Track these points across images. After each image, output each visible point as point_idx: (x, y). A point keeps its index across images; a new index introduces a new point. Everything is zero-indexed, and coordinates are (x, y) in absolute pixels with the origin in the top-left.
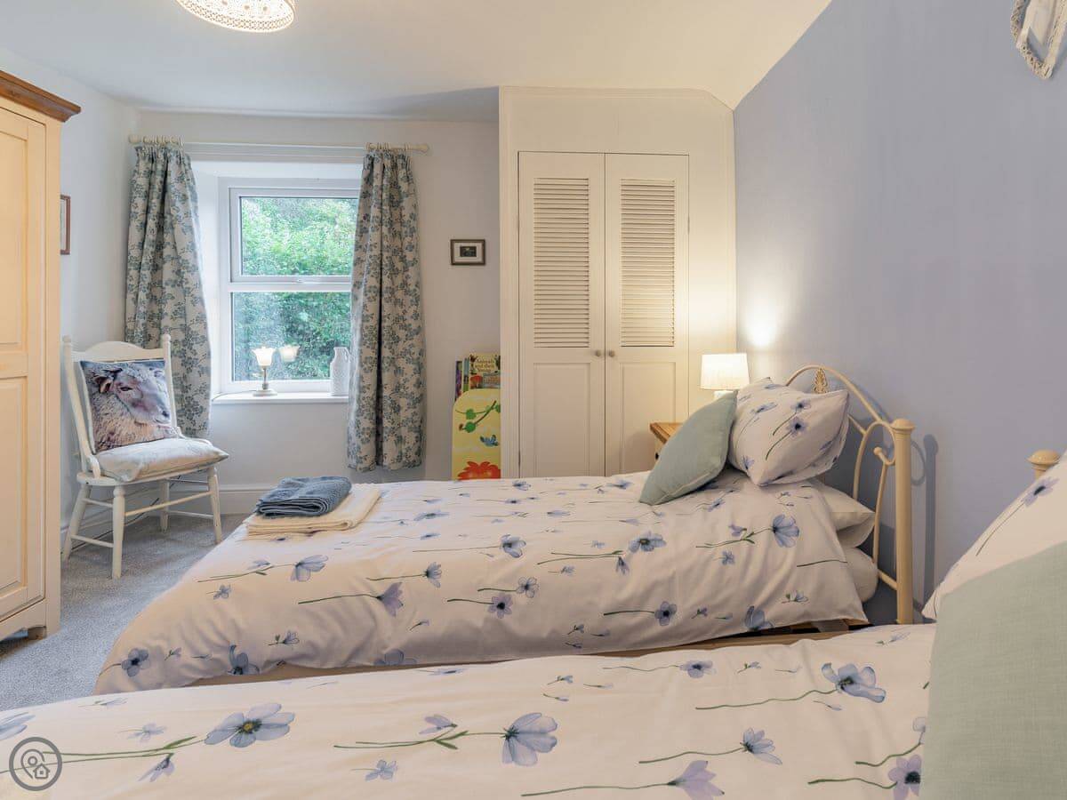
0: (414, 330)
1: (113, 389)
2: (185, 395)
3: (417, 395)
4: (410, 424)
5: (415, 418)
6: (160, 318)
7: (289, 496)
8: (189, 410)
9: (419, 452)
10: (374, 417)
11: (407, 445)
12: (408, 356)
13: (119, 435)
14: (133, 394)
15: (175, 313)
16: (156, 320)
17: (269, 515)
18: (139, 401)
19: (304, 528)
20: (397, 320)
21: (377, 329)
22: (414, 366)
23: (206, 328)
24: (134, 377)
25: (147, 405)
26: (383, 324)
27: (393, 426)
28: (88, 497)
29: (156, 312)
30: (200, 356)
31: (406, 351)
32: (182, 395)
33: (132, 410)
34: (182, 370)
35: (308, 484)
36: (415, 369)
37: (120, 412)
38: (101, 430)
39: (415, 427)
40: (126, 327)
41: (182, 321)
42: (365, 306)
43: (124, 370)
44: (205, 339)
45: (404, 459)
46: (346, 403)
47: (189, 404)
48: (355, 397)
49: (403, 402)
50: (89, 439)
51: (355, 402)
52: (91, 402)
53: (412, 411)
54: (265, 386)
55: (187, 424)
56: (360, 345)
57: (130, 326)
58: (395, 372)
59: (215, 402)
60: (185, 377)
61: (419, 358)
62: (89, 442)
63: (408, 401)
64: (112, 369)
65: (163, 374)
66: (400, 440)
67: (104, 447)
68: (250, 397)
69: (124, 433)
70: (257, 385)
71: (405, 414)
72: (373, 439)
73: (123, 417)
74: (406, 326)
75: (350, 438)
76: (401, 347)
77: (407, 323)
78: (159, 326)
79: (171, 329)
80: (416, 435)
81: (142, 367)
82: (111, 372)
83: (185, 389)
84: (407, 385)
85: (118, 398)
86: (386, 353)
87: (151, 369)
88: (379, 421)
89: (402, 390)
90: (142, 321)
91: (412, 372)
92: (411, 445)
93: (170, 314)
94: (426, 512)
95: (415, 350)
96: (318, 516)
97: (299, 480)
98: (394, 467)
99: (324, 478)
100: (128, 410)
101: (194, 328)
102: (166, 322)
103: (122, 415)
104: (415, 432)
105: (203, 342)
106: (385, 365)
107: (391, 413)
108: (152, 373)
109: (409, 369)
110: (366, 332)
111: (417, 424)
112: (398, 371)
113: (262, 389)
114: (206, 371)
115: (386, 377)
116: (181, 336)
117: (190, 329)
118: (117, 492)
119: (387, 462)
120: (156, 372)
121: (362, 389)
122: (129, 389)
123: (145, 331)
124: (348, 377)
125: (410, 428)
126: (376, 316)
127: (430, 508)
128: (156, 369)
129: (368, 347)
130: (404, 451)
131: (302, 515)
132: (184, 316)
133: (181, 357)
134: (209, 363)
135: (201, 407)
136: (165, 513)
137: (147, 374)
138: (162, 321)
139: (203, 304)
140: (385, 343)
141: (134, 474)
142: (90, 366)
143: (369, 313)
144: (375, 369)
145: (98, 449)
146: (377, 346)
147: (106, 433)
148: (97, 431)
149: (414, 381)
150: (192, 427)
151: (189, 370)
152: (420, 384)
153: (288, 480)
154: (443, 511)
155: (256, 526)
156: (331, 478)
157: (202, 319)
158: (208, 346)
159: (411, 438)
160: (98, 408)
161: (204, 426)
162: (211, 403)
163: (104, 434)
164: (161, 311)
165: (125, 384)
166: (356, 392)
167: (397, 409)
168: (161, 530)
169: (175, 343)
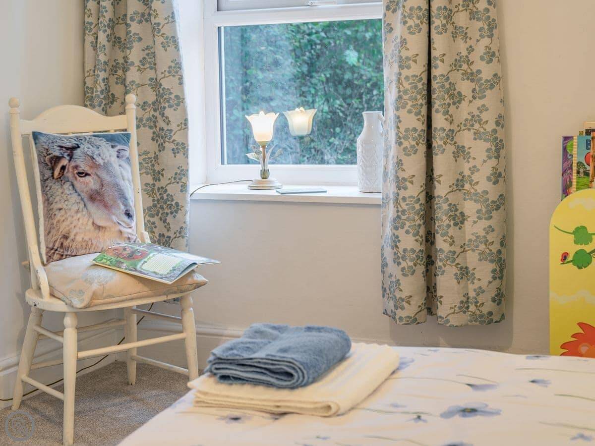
0: (487, 81)
1: (69, 174)
2: (158, 184)
3: (493, 196)
4: (482, 247)
5: (490, 238)
6: (125, 70)
7: (254, 352)
8: (162, 208)
9: (501, 298)
10: (422, 231)
11: (477, 284)
12: (477, 126)
13: (73, 240)
14: (91, 183)
15: (143, 61)
16: (120, 72)
17: (224, 378)
18: (98, 193)
19: (270, 406)
20: (456, 65)
21: (425, 80)
22: (488, 145)
23: (181, 83)
24: (92, 158)
25: (107, 199)
26: (434, 72)
27: (453, 249)
28: (39, 325)
29: (121, 61)
30: (173, 126)
31: (475, 119)
32: (154, 185)
33: (90, 205)
34: (153, 147)
35: (284, 335)
36: (488, 150)
37: (75, 208)
38: (53, 232)
39: (491, 253)
40: (85, 83)
41: (151, 74)
42: (404, 42)
43: (82, 146)
44: (180, 100)
45: (472, 308)
46: (378, 206)
47: (162, 198)
48: (391, 196)
49: (470, 208)
50: (39, 243)
51: (391, 205)
52: (43, 191)
53: (484, 223)
54: (264, 174)
55: (160, 228)
56: (397, 109)
57: (89, 82)
58: (456, 156)
59: (194, 197)
60: (156, 158)
61: (495, 131)
62: (39, 248)
63: (478, 206)
64: (69, 145)
65: (127, 154)
66: (464, 273)
67: (56, 257)
68: (242, 190)
69: (79, 238)
70: (253, 171)
71: (474, 228)
72: (421, 269)
73: (79, 215)
74: (472, 74)
75: (384, 265)
76: (464, 111)
77: (474, 68)
78: (123, 81)
79: (139, 86)
80: (493, 266)
81: (103, 143)
82: (67, 149)
83: (157, 175)
84: (475, 177)
85: (73, 185)
86: (439, 121)
87: (113, 147)
88: (429, 238)
89: (467, 186)
90: (102, 75)
91: (484, 155)
92: (484, 283)
93: (137, 63)
94: (463, 404)
95: (489, 117)
96: (292, 388)
97: (274, 328)
98: (454, 320)
99: (309, 329)
100: (85, 205)
101: (165, 84)
102: (133, 75)
103: (77, 211)
104: (492, 261)
105: (178, 105)
106: (437, 143)
107: (449, 226)
108: (114, 152)
109: (479, 149)
110: (407, 85)
111: (495, 248)
112: (460, 152)
113: (260, 178)
114: (182, 149)
115: (441, 163)
116: (151, 97)
117: (161, 85)
118: (68, 321)
119: (443, 310)
120: (119, 151)
121: (401, 184)
122: (87, 174)
123: (107, 89)
124: (382, 163)
125: (482, 253)
126: (423, 60)
127: (471, 399)
128: (119, 147)
129: (410, 112)
130: (472, 294)
131: (269, 385)
132: (153, 67)
133: (151, 128)
134: (186, 136)
135: (177, 204)
136: (132, 359)
137: (108, 153)
138: (128, 73)
139: (177, 47)
140: (437, 105)
141: (86, 299)
142: (42, 139)
143: (410, 54)
144: (422, 148)
145: (50, 258)
146: (424, 111)
147: (59, 236)
148: (49, 232)
149: (486, 170)
150: (167, 234)
151: (161, 148)
152: (499, 176)
153: (257, 325)
154: (492, 406)
155: (205, 394)
156: (319, 330)
157: (176, 69)
158: (185, 111)
159: (484, 272)
160: (51, 199)
161: (181, 233)
162: (189, 199)
163: (57, 236)
164: (125, 58)
165: (84, 167)
166: (392, 189)
167: (459, 219)
168: (128, 384)
169: (143, 106)
